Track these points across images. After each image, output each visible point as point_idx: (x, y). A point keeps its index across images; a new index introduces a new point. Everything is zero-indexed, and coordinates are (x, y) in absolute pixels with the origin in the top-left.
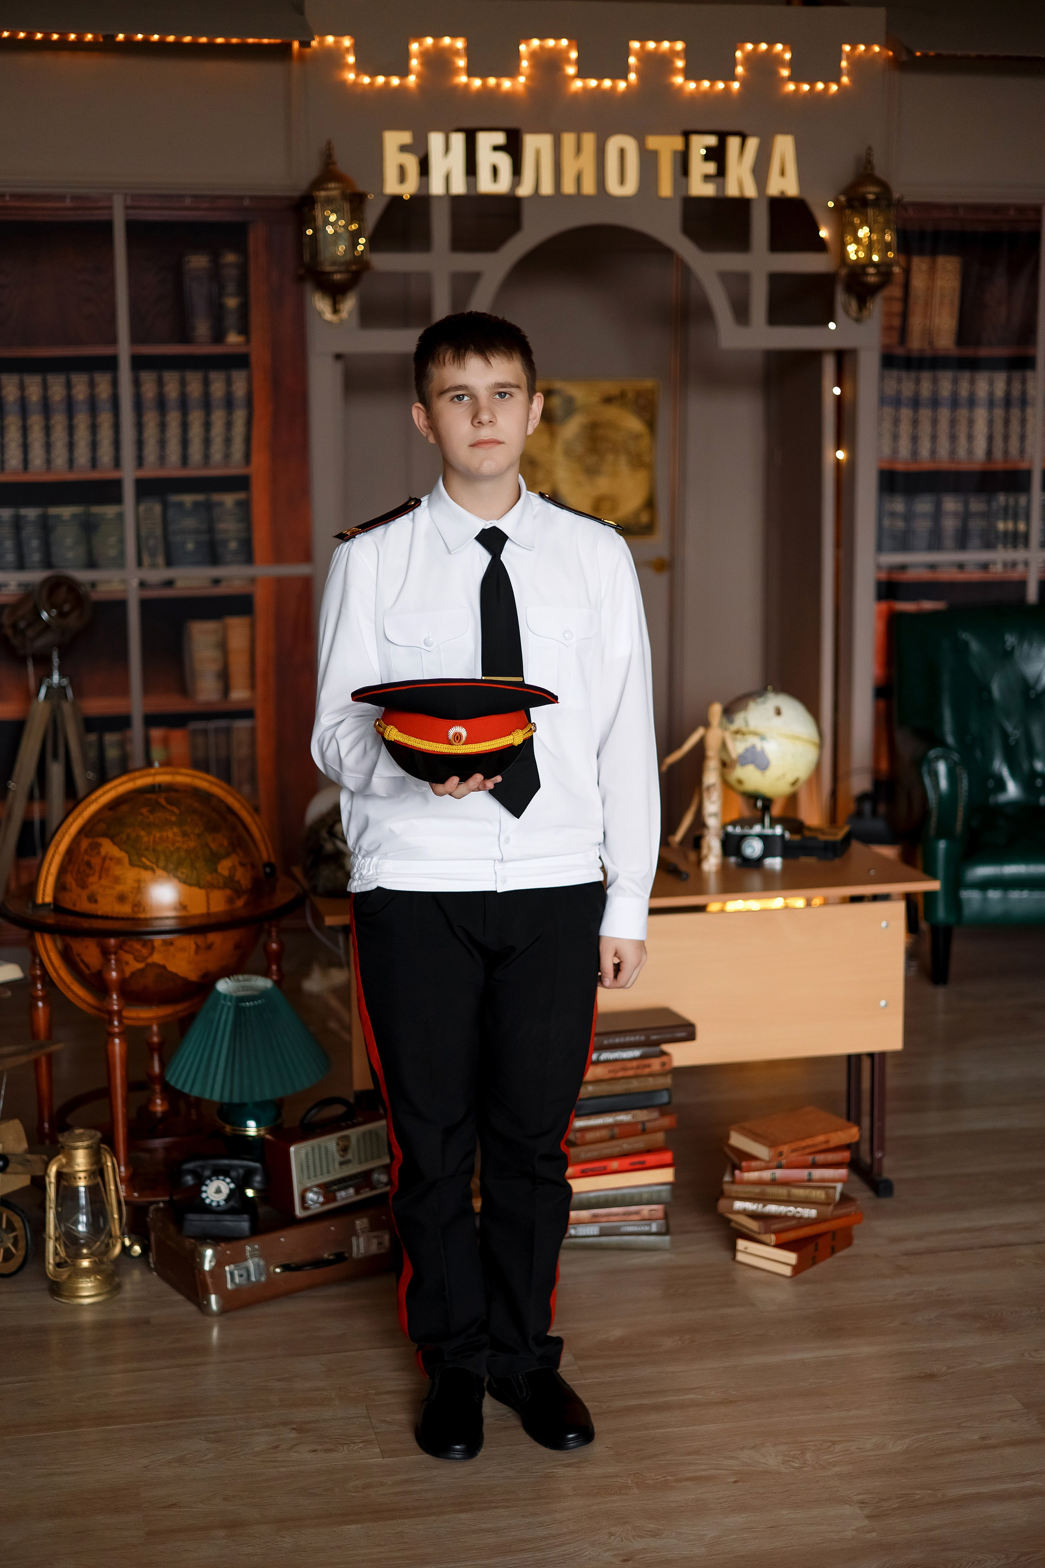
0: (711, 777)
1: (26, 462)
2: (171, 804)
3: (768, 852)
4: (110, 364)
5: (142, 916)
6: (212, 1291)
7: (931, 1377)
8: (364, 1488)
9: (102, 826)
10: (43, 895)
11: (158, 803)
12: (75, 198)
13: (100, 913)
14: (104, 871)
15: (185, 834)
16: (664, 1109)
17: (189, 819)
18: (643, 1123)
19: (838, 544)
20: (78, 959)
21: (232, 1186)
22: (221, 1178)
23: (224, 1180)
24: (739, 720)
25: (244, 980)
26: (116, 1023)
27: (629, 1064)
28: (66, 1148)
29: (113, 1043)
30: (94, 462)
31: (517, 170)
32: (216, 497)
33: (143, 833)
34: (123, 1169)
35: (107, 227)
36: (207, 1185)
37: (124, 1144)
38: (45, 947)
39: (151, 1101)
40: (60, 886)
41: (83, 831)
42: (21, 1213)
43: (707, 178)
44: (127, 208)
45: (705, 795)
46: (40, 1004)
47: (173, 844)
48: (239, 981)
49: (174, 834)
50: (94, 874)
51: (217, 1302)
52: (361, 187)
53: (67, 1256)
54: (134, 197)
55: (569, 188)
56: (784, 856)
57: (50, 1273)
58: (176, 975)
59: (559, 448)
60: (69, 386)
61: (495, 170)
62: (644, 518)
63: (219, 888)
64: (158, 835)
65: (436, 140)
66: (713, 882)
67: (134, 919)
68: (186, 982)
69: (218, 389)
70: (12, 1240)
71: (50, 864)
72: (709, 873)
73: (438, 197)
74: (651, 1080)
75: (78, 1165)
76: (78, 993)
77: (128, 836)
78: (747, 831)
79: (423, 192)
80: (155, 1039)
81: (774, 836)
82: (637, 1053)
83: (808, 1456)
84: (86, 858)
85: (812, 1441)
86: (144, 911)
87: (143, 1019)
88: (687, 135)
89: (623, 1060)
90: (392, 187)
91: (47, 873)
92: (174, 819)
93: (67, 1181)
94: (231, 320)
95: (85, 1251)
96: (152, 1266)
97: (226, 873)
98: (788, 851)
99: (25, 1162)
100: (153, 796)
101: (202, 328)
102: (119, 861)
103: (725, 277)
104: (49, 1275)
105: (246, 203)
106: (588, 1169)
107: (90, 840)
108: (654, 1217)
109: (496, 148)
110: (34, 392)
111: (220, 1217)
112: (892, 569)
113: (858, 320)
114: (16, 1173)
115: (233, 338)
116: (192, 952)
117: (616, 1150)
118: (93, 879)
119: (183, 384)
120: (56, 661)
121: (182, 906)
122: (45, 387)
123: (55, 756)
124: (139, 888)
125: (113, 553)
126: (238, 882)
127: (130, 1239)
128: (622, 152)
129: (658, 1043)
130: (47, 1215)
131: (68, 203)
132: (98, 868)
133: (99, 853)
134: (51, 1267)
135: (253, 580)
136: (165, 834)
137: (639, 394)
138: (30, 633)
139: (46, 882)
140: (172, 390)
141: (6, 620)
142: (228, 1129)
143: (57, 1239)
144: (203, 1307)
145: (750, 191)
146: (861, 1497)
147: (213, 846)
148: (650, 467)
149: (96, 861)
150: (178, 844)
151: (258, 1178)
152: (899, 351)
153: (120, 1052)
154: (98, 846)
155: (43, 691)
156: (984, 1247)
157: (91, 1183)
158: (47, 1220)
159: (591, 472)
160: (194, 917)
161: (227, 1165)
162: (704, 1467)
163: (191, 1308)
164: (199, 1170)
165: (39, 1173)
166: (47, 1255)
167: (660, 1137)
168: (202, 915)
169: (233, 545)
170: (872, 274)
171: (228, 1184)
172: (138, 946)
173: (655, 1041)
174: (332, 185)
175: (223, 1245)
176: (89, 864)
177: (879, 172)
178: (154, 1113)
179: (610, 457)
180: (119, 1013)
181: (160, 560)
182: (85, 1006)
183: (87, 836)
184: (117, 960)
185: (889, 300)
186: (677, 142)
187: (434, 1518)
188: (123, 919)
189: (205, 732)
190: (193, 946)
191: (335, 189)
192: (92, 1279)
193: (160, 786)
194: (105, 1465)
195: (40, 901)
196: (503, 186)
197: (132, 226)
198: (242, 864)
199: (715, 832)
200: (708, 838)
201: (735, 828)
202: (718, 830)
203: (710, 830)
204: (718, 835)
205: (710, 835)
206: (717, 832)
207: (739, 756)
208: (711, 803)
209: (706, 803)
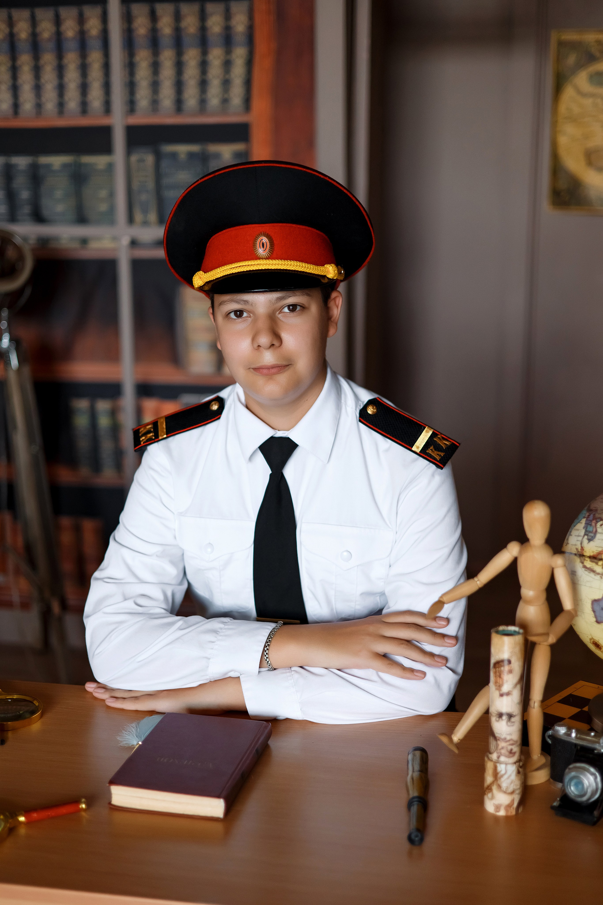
0: (506, 647)
1: (16, 106)
30: (84, 107)
32: (212, 148)
60: (57, 21)
69: (215, 23)
110: (23, 29)
119: (178, 17)
120: (4, 324)
122: (34, 22)
125: (103, 207)
140: (166, 25)
199: (507, 747)
200: (494, 756)
201: (569, 729)
202: (512, 745)
203: (499, 742)
204: (511, 753)
205: (498, 751)
206: (510, 747)
207: (595, 602)
208: (502, 695)
209: (494, 692)
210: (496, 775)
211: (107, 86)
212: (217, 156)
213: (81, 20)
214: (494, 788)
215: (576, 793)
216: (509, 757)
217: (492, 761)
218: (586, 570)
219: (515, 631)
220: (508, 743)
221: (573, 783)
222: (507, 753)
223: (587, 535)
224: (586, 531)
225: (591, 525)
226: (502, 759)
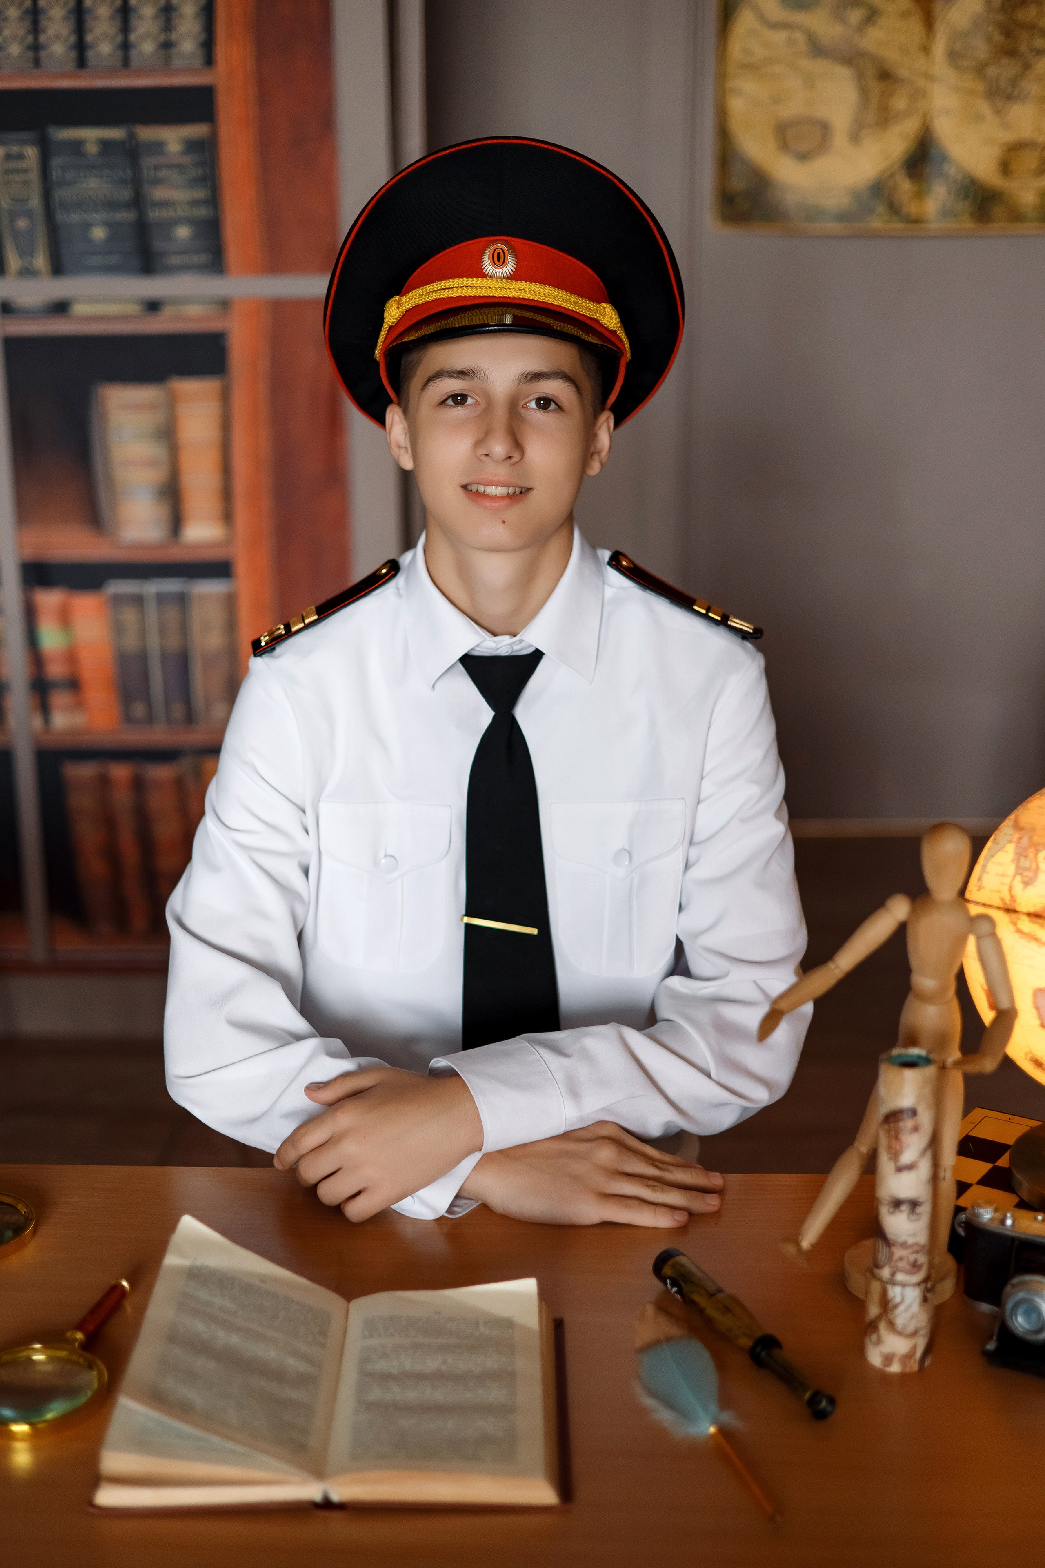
32: (146, 133)
59: (939, 48)
135: (225, 304)
159: (1002, 94)
169: (183, 232)
181: (41, 261)
189: (138, 600)
199: (908, 1257)
200: (885, 1273)
201: (1000, 1211)
202: (916, 1252)
203: (894, 1249)
204: (915, 1266)
205: (893, 1264)
206: (912, 1257)
207: (1039, 993)
208: (899, 1169)
209: (885, 1165)
210: (885, 1304)
212: (158, 147)
214: (882, 1326)
215: (1027, 1326)
216: (910, 1273)
217: (880, 1279)
218: (1021, 938)
219: (919, 1057)
220: (910, 1250)
221: (1020, 1311)
222: (908, 1267)
223: (1021, 874)
224: (1018, 867)
225: (1026, 856)
226: (900, 1277)
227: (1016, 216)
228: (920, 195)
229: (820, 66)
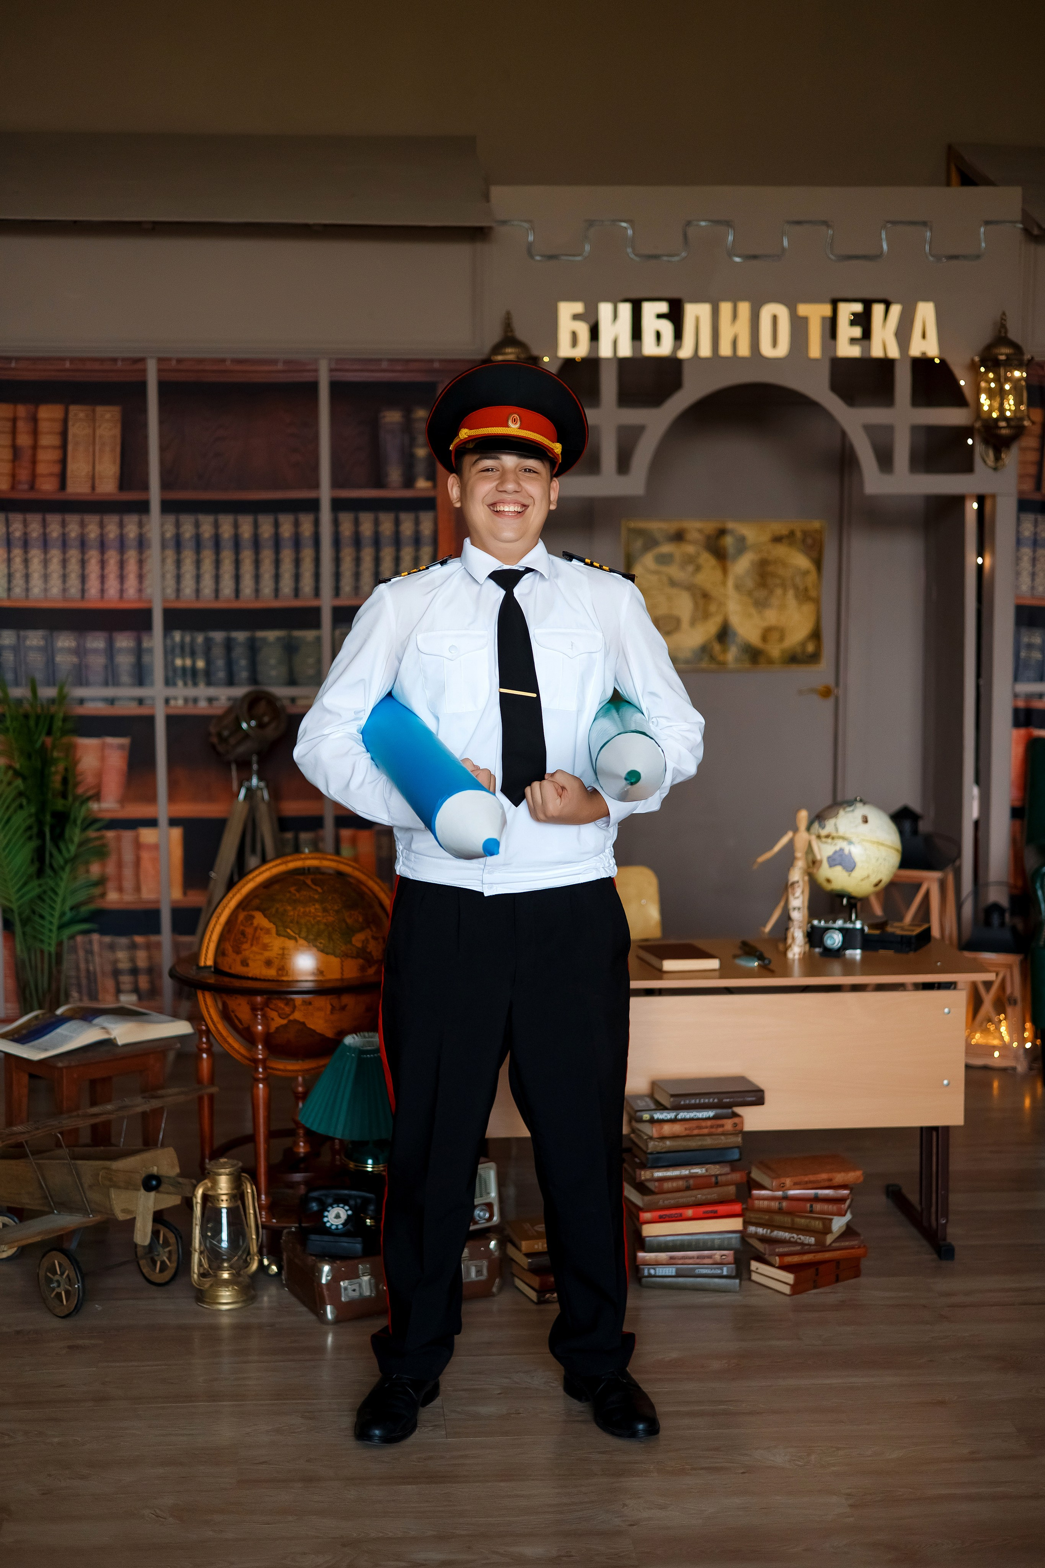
0: (796, 875)
1: (237, 592)
2: (315, 884)
3: (847, 944)
4: (313, 506)
5: (285, 979)
6: (327, 1302)
7: (942, 1403)
8: (425, 1460)
9: (256, 902)
10: (205, 959)
11: (305, 883)
12: (287, 362)
13: (250, 975)
14: (255, 939)
15: (325, 910)
16: (734, 1165)
17: (330, 898)
18: (716, 1176)
19: (978, 675)
20: (232, 1014)
21: (350, 1212)
22: (341, 1205)
23: (343, 1208)
24: (830, 826)
25: (369, 1037)
26: (261, 1070)
27: (704, 1124)
28: (211, 1173)
29: (258, 1087)
30: (297, 592)
31: (678, 335)
33: (289, 908)
34: (263, 1197)
35: (313, 387)
36: (328, 1211)
37: (265, 1175)
38: (206, 1004)
39: (296, 1144)
40: (220, 952)
41: (241, 906)
42: (174, 1230)
43: (853, 341)
44: (331, 370)
45: (790, 890)
46: (205, 1056)
47: (314, 919)
48: (365, 1037)
49: (316, 909)
50: (247, 942)
51: (332, 1313)
52: (535, 352)
53: (210, 1267)
54: (339, 361)
55: (725, 350)
56: (863, 948)
57: (195, 1282)
58: (314, 1031)
59: (730, 583)
60: (277, 525)
61: (658, 335)
62: (810, 648)
63: (352, 957)
64: (302, 910)
65: (605, 310)
66: (796, 968)
67: (278, 981)
68: (323, 1038)
69: (407, 528)
70: (167, 1255)
71: (212, 933)
72: (794, 960)
73: (607, 360)
74: (723, 1137)
75: (221, 1189)
76: (235, 1044)
77: (277, 909)
78: (830, 924)
79: (593, 355)
80: (300, 1089)
81: (855, 929)
82: (711, 1113)
83: (813, 1457)
84: (242, 928)
85: (819, 1447)
86: (287, 974)
87: (290, 1071)
88: (835, 303)
89: (698, 1119)
90: (565, 351)
91: (209, 940)
92: (316, 897)
93: (212, 1203)
94: (420, 468)
95: (226, 1265)
96: (284, 1282)
97: (359, 945)
98: (868, 943)
99: (176, 1184)
100: (302, 878)
101: (395, 475)
102: (268, 932)
103: (870, 429)
104: (194, 1284)
105: (436, 365)
106: (666, 1215)
107: (245, 913)
108: (725, 1261)
109: (660, 316)
110: (246, 531)
111: (337, 1239)
112: (1029, 697)
113: (995, 469)
114: (168, 1193)
115: (422, 484)
116: (328, 1012)
117: (691, 1200)
118: (245, 946)
119: (377, 523)
120: (255, 767)
121: (320, 972)
122: (256, 525)
123: (253, 851)
124: (284, 956)
125: (311, 672)
126: (370, 953)
127: (268, 1259)
128: (775, 318)
129: (730, 1106)
130: (194, 1230)
131: (280, 367)
132: (250, 936)
133: (252, 924)
134: (195, 1276)
136: (307, 909)
137: (805, 534)
138: (232, 741)
139: (207, 948)
140: (367, 529)
141: (213, 729)
142: (352, 1165)
143: (201, 1253)
144: (322, 1316)
145: (894, 352)
146: (850, 1490)
147: (349, 921)
148: (817, 601)
149: (249, 931)
150: (319, 919)
151: (372, 1207)
152: (1037, 497)
153: (263, 1096)
154: (252, 917)
155: (243, 792)
156: (1025, 1304)
157: (231, 1205)
158: (193, 1236)
159: (761, 605)
160: (329, 981)
161: (346, 1195)
162: (718, 1461)
163: (312, 1317)
164: (323, 1198)
165: (189, 1195)
166: (192, 1264)
167: (732, 1189)
168: (337, 980)
170: (1004, 427)
171: (347, 1211)
172: (281, 1005)
173: (726, 1103)
174: (509, 350)
175: (338, 1262)
176: (243, 934)
177: (1012, 335)
178: (299, 1153)
179: (779, 591)
180: (264, 1061)
182: (239, 1056)
183: (244, 909)
184: (263, 1016)
185: (1023, 450)
186: (826, 310)
187: (478, 1484)
188: (269, 980)
190: (329, 1007)
191: (511, 353)
192: (230, 1289)
193: (309, 869)
194: (215, 1431)
195: (202, 964)
196: (665, 349)
197: (336, 387)
198: (375, 938)
200: (792, 930)
201: (820, 922)
207: (829, 858)
208: (795, 899)
209: (791, 898)
210: (793, 938)
211: (317, 576)
213: (297, 524)
215: (830, 943)
221: (828, 939)
224: (820, 825)
227: (770, 661)
228: (725, 651)
229: (674, 591)
